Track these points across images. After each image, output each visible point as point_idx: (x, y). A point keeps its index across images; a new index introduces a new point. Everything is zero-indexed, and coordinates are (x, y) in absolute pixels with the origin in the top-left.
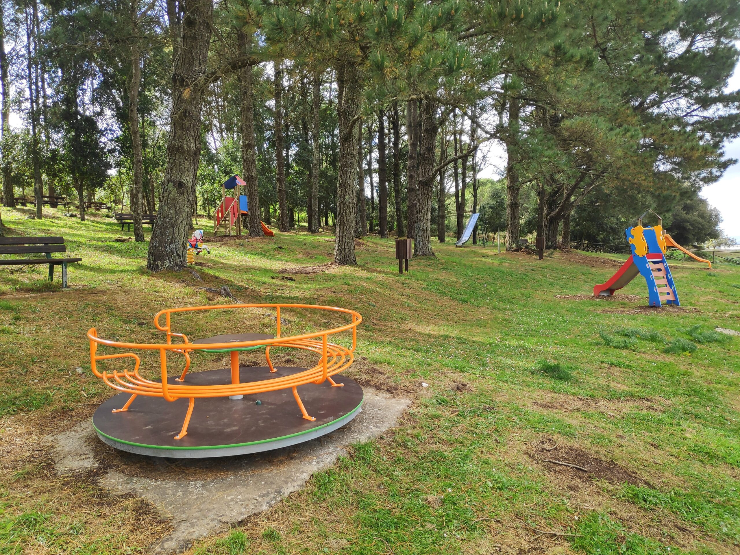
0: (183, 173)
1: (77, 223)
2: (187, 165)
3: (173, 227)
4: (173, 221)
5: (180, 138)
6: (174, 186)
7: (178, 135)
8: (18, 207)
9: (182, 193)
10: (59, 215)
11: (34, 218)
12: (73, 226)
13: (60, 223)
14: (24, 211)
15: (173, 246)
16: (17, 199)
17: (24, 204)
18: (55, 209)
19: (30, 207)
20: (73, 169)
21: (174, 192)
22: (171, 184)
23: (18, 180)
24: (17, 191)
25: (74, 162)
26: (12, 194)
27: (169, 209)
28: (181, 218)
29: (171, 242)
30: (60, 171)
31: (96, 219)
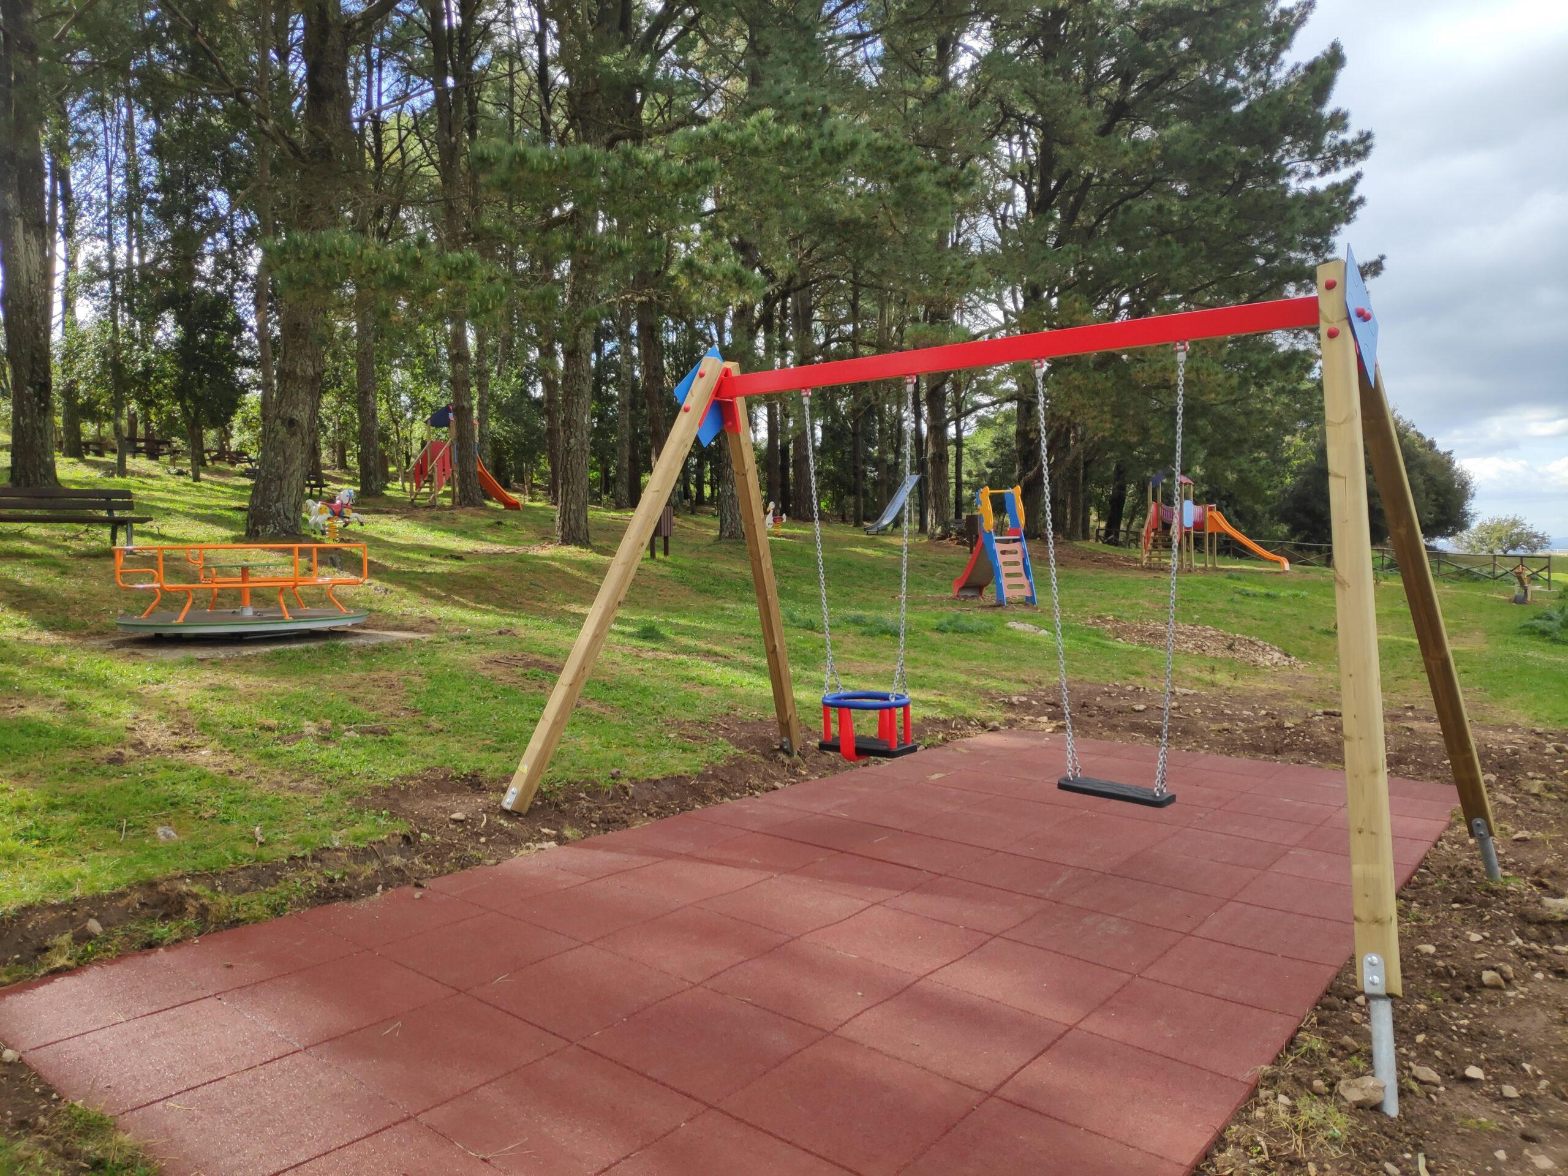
0: (296, 407)
1: (186, 485)
2: (302, 395)
3: (280, 479)
4: (281, 471)
5: (292, 359)
6: (283, 423)
7: (289, 355)
8: (88, 457)
9: (294, 434)
10: (158, 471)
11: (112, 476)
12: (176, 488)
13: (156, 483)
14: (96, 465)
15: (279, 505)
16: (87, 444)
17: (99, 453)
18: (154, 462)
19: (111, 458)
20: (180, 392)
21: (283, 431)
22: (278, 422)
23: (89, 412)
24: (89, 429)
25: (183, 379)
26: (79, 433)
27: (276, 455)
28: (292, 469)
29: (278, 501)
30: (159, 396)
31: (221, 480)
